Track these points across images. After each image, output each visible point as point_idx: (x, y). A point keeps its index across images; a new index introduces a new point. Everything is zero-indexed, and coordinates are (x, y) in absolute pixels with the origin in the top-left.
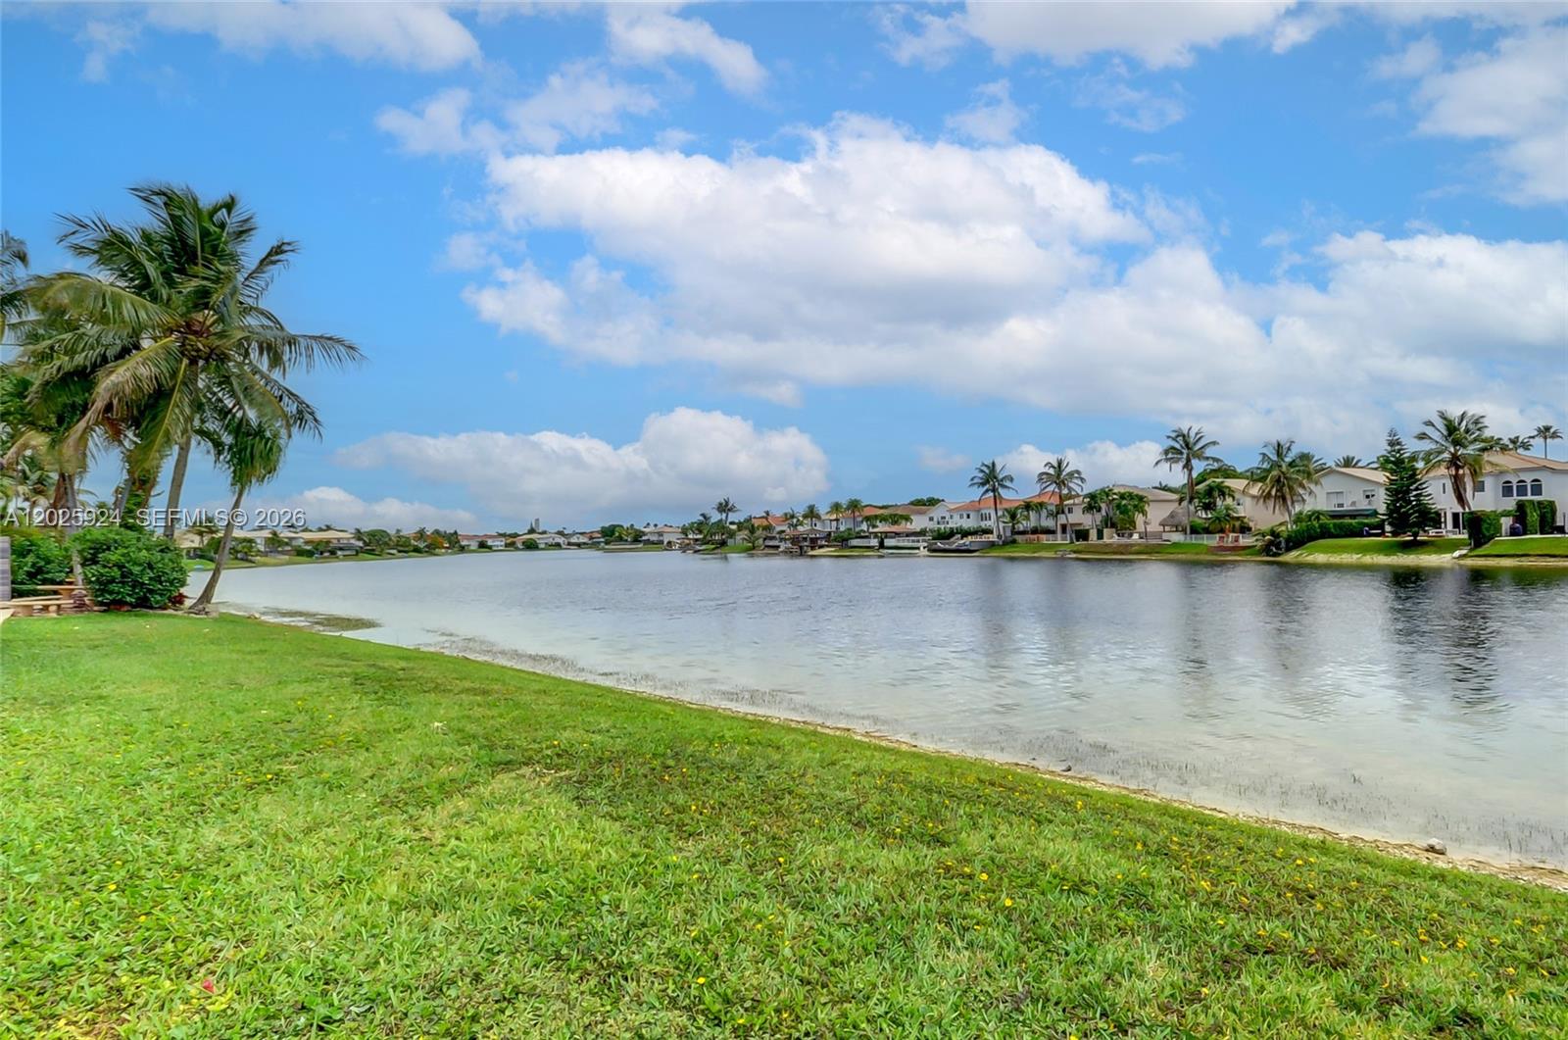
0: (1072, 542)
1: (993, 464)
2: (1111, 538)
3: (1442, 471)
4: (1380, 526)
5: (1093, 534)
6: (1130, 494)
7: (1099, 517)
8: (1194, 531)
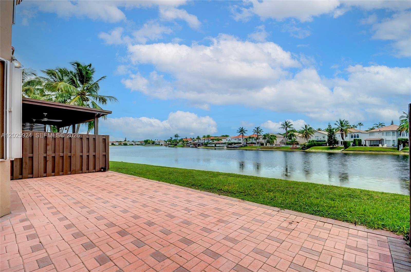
0: (260, 146)
1: (243, 128)
2: (268, 145)
3: (339, 132)
4: (326, 144)
5: (265, 144)
6: (273, 135)
7: (266, 140)
8: (287, 144)
